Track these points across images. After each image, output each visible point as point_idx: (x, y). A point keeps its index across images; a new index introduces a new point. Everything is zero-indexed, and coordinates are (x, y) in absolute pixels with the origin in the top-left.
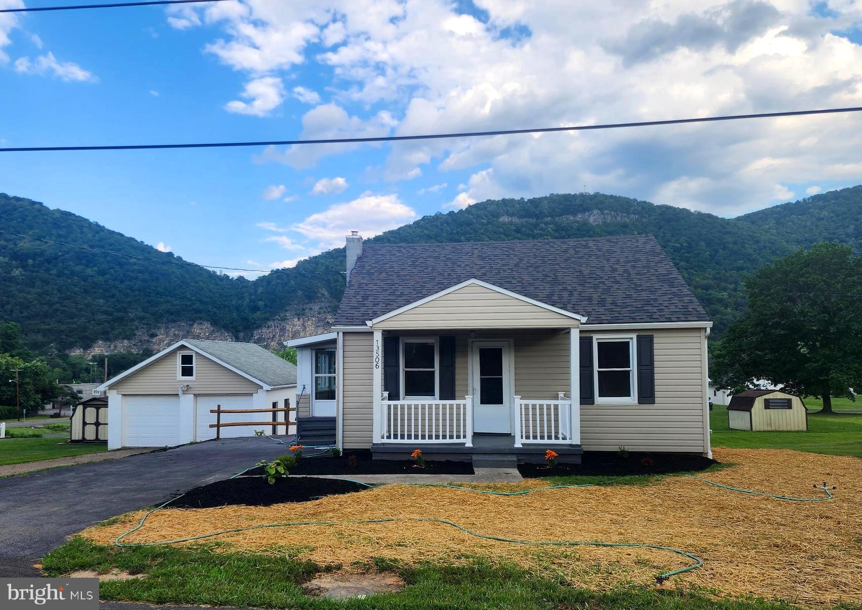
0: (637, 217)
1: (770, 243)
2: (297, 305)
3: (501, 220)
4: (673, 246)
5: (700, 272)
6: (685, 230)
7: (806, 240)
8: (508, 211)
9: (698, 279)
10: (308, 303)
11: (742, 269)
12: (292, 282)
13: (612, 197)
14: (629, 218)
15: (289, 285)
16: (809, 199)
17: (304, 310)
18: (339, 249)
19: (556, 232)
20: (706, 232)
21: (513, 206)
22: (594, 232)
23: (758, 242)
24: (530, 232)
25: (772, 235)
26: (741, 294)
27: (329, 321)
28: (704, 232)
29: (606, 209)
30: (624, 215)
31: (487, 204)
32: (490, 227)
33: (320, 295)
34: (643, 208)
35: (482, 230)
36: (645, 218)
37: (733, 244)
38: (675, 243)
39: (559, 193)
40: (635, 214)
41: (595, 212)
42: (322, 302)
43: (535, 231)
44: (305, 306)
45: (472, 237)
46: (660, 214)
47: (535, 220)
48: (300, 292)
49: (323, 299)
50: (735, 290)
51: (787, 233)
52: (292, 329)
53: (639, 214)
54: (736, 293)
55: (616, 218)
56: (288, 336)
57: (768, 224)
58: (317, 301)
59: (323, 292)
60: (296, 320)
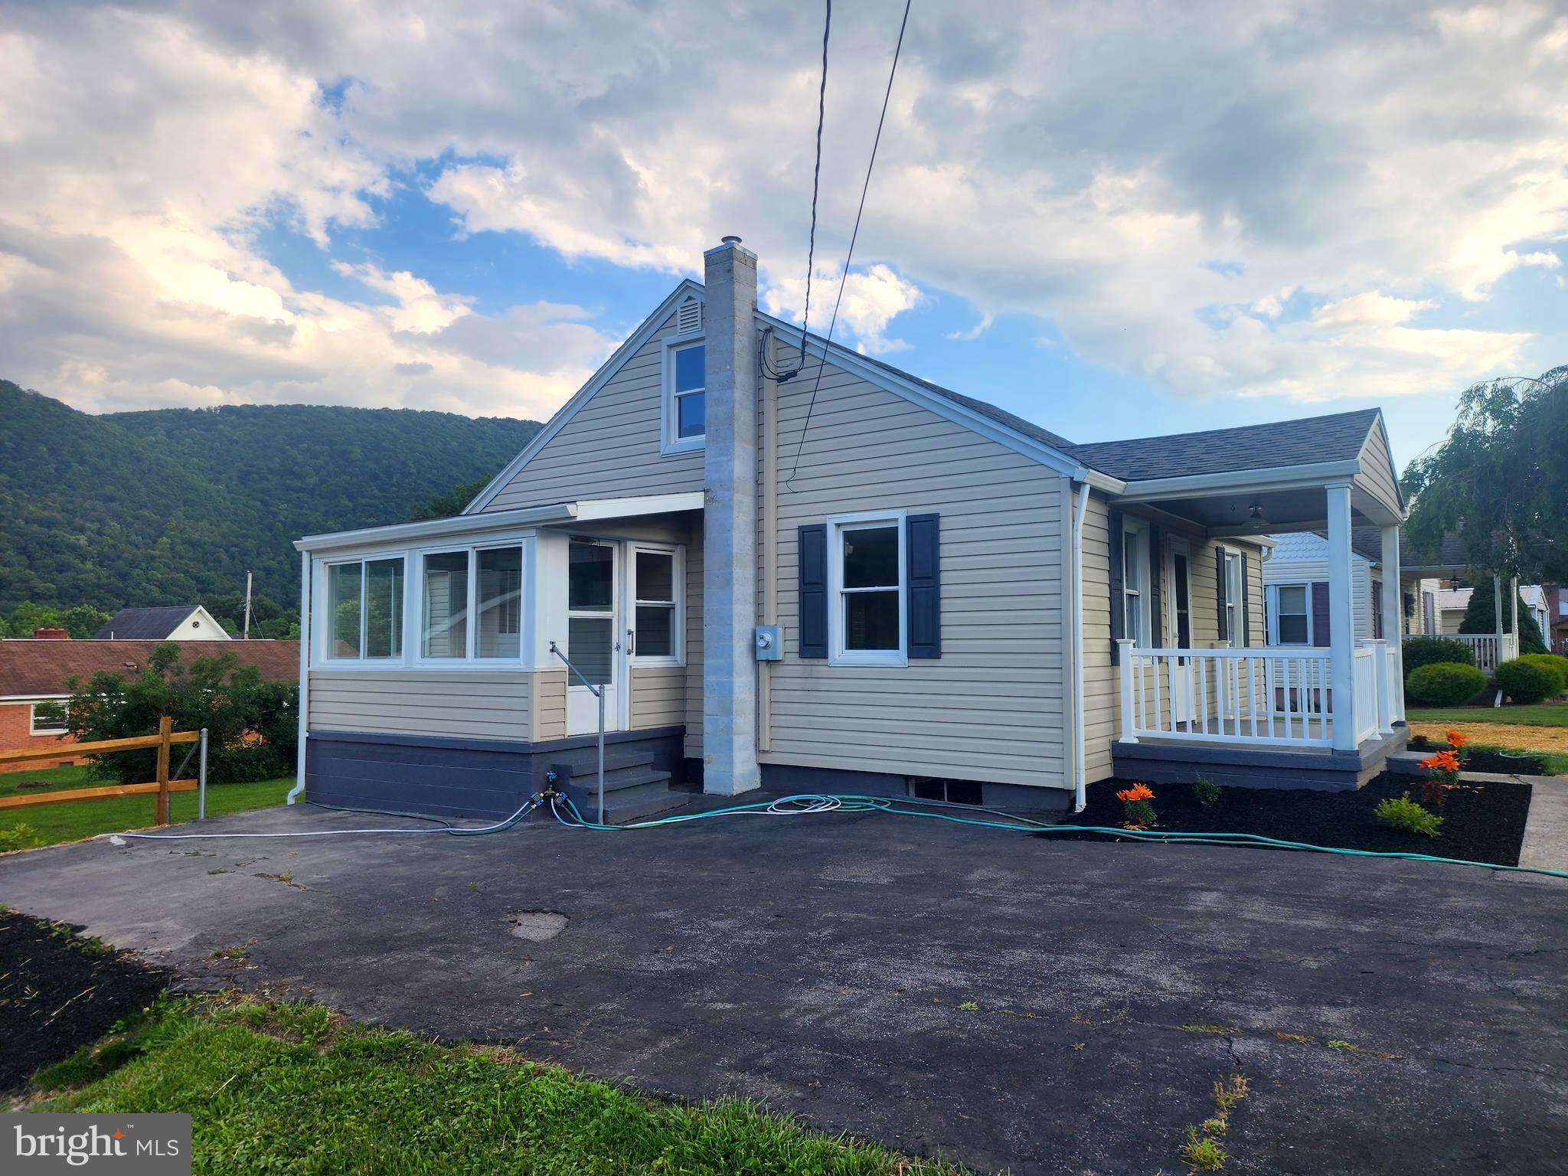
1: (157, 464)
7: (211, 469)
11: (112, 500)
16: (216, 409)
23: (138, 460)
25: (161, 453)
26: (110, 541)
37: (98, 456)
50: (99, 533)
51: (184, 454)
54: (100, 538)
57: (154, 435)
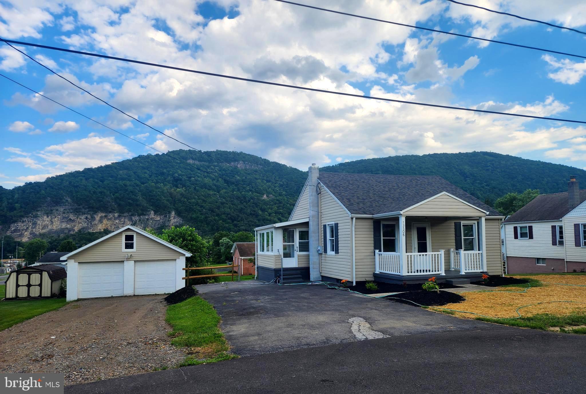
0: (262, 167)
2: (46, 207)
3: (188, 162)
4: (279, 183)
5: (292, 197)
6: (285, 175)
8: (192, 157)
9: (291, 201)
10: (55, 206)
12: (43, 192)
13: (249, 155)
14: (258, 167)
15: (40, 193)
17: (52, 210)
18: (79, 171)
19: (220, 171)
20: (295, 177)
21: (195, 154)
22: (240, 173)
24: (206, 170)
27: (72, 218)
28: (294, 177)
29: (246, 161)
30: (256, 165)
31: (180, 152)
32: (182, 165)
33: (64, 201)
34: (265, 162)
35: (177, 167)
36: (266, 167)
38: (280, 182)
39: (221, 150)
40: (261, 165)
41: (241, 162)
42: (66, 205)
43: (209, 170)
44: (53, 208)
45: (171, 170)
46: (273, 166)
47: (208, 164)
48: (49, 199)
49: (67, 204)
52: (42, 223)
53: (263, 165)
55: (251, 166)
56: (39, 228)
58: (62, 204)
59: (67, 199)
60: (45, 217)
